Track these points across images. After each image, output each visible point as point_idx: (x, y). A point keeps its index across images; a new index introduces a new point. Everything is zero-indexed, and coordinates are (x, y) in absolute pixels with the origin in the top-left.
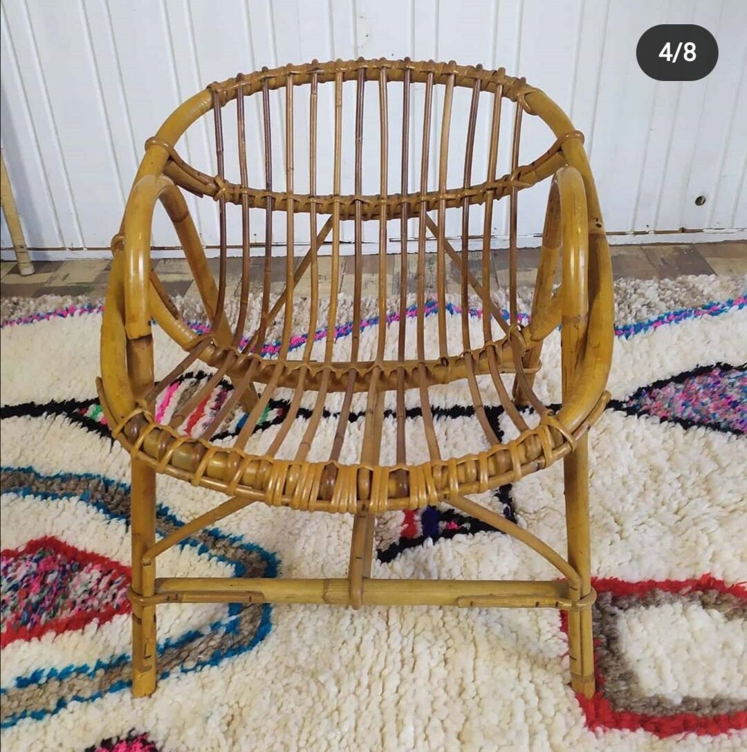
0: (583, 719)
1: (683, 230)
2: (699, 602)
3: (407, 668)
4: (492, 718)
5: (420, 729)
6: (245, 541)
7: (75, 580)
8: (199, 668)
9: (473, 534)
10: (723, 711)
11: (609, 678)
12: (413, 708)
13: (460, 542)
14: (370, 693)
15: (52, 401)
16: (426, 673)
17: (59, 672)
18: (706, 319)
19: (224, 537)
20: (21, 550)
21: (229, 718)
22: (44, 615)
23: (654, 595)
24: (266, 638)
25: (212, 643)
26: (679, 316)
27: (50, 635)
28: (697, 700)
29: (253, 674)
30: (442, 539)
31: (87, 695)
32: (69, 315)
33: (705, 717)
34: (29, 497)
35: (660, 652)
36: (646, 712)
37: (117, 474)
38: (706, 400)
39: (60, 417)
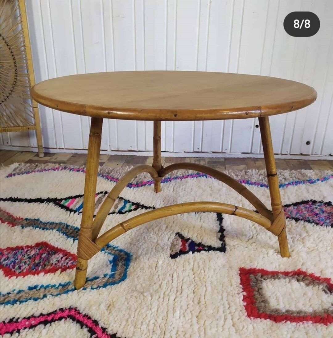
0: (246, 314)
1: (301, 154)
2: (296, 279)
3: (179, 293)
4: (210, 311)
5: (182, 313)
6: (119, 248)
7: (53, 257)
8: (98, 288)
9: (208, 251)
10: (302, 315)
11: (258, 302)
12: (180, 306)
13: (202, 254)
14: (164, 300)
15: (48, 198)
16: (186, 295)
17: (45, 286)
18: (308, 185)
19: (111, 246)
20: (33, 245)
21: (109, 305)
22: (40, 267)
23: (277, 276)
24: (125, 280)
25: (104, 280)
26: (297, 183)
27: (42, 274)
28: (292, 311)
29: (119, 291)
30: (196, 252)
31: (55, 294)
32: (57, 170)
33: (294, 317)
34: (37, 229)
35: (278, 294)
36: (271, 313)
37: (72, 223)
38: (305, 212)
39: (51, 204)
